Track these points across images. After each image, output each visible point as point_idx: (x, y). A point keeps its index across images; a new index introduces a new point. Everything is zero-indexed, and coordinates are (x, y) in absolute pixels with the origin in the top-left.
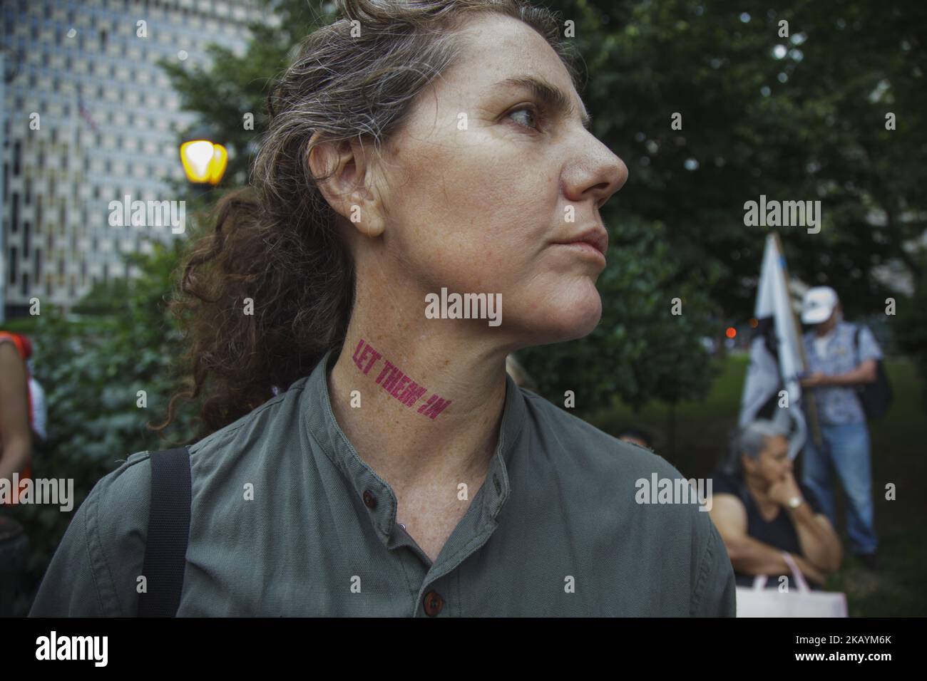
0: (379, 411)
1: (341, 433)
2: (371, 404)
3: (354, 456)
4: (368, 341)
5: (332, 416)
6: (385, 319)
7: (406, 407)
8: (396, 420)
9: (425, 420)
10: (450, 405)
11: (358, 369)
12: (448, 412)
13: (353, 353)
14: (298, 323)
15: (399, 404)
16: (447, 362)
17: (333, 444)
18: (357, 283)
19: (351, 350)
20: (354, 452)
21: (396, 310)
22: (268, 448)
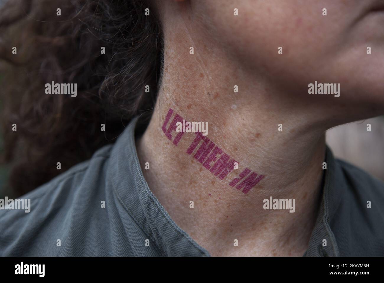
0: (191, 183)
1: (154, 198)
2: (182, 175)
3: (168, 222)
4: (177, 110)
5: (144, 181)
6: (195, 87)
7: (218, 179)
8: (209, 193)
9: (239, 195)
10: (264, 179)
11: (167, 140)
12: (261, 187)
13: (162, 124)
14: (105, 89)
15: (211, 176)
16: (258, 135)
17: (145, 211)
18: (165, 51)
19: (160, 120)
20: (169, 217)
21: (206, 77)
22: (74, 216)
